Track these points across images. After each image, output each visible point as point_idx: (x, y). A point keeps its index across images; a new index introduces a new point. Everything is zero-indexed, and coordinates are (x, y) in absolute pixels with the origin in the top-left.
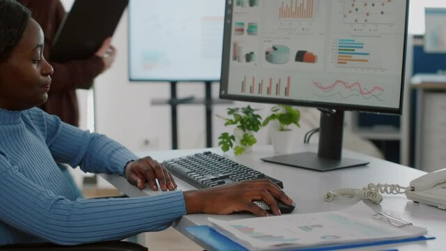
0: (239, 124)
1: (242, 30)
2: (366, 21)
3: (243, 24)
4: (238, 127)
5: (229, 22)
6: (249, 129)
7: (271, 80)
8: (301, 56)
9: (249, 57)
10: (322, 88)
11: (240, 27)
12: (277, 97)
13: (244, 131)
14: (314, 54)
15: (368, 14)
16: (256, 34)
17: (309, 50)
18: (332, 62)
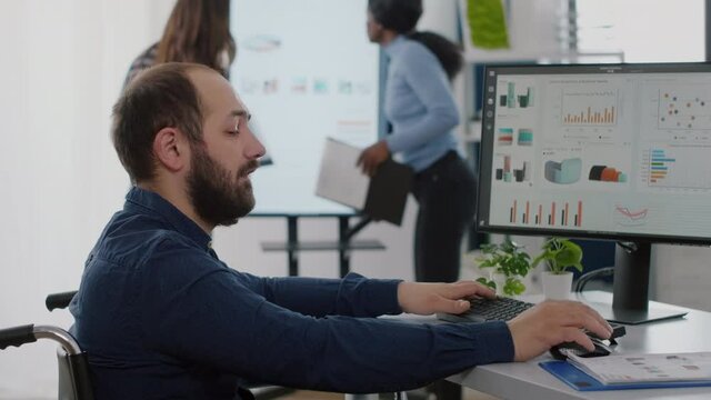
0: (498, 265)
1: (510, 139)
2: (690, 126)
3: (511, 131)
4: (499, 269)
5: (489, 128)
6: (515, 273)
7: (554, 205)
8: (597, 173)
9: (520, 176)
10: (630, 215)
11: (506, 135)
12: (563, 227)
13: (508, 275)
14: (617, 170)
15: (693, 118)
16: (529, 145)
17: (610, 164)
18: (644, 180)
